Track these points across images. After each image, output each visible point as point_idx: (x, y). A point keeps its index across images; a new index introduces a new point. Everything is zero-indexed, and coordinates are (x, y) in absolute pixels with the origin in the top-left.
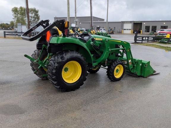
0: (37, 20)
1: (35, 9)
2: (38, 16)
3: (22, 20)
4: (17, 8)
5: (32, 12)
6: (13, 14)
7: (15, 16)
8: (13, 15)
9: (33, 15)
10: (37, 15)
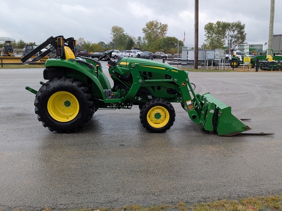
0: (240, 41)
1: (240, 23)
2: (244, 34)
3: (218, 42)
4: (212, 24)
5: (234, 28)
6: (205, 33)
7: (208, 37)
8: (205, 35)
9: (236, 32)
10: (241, 33)
